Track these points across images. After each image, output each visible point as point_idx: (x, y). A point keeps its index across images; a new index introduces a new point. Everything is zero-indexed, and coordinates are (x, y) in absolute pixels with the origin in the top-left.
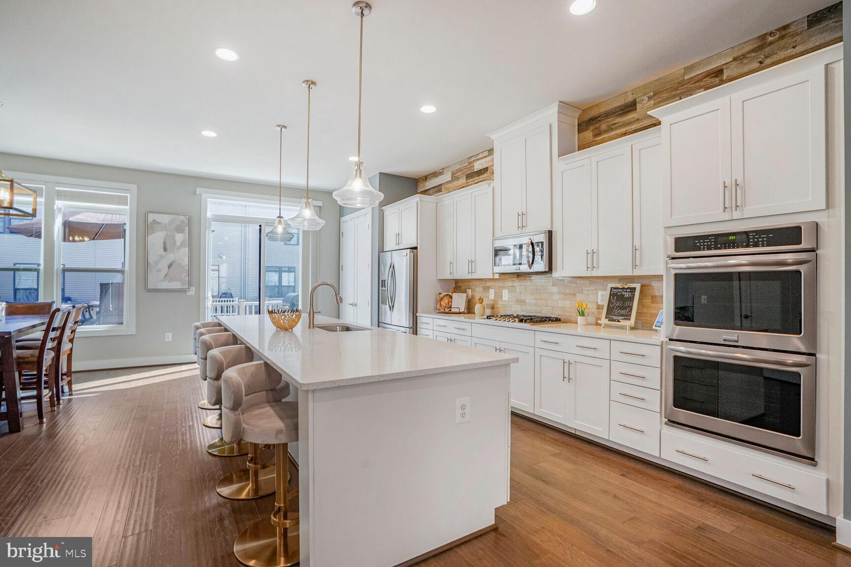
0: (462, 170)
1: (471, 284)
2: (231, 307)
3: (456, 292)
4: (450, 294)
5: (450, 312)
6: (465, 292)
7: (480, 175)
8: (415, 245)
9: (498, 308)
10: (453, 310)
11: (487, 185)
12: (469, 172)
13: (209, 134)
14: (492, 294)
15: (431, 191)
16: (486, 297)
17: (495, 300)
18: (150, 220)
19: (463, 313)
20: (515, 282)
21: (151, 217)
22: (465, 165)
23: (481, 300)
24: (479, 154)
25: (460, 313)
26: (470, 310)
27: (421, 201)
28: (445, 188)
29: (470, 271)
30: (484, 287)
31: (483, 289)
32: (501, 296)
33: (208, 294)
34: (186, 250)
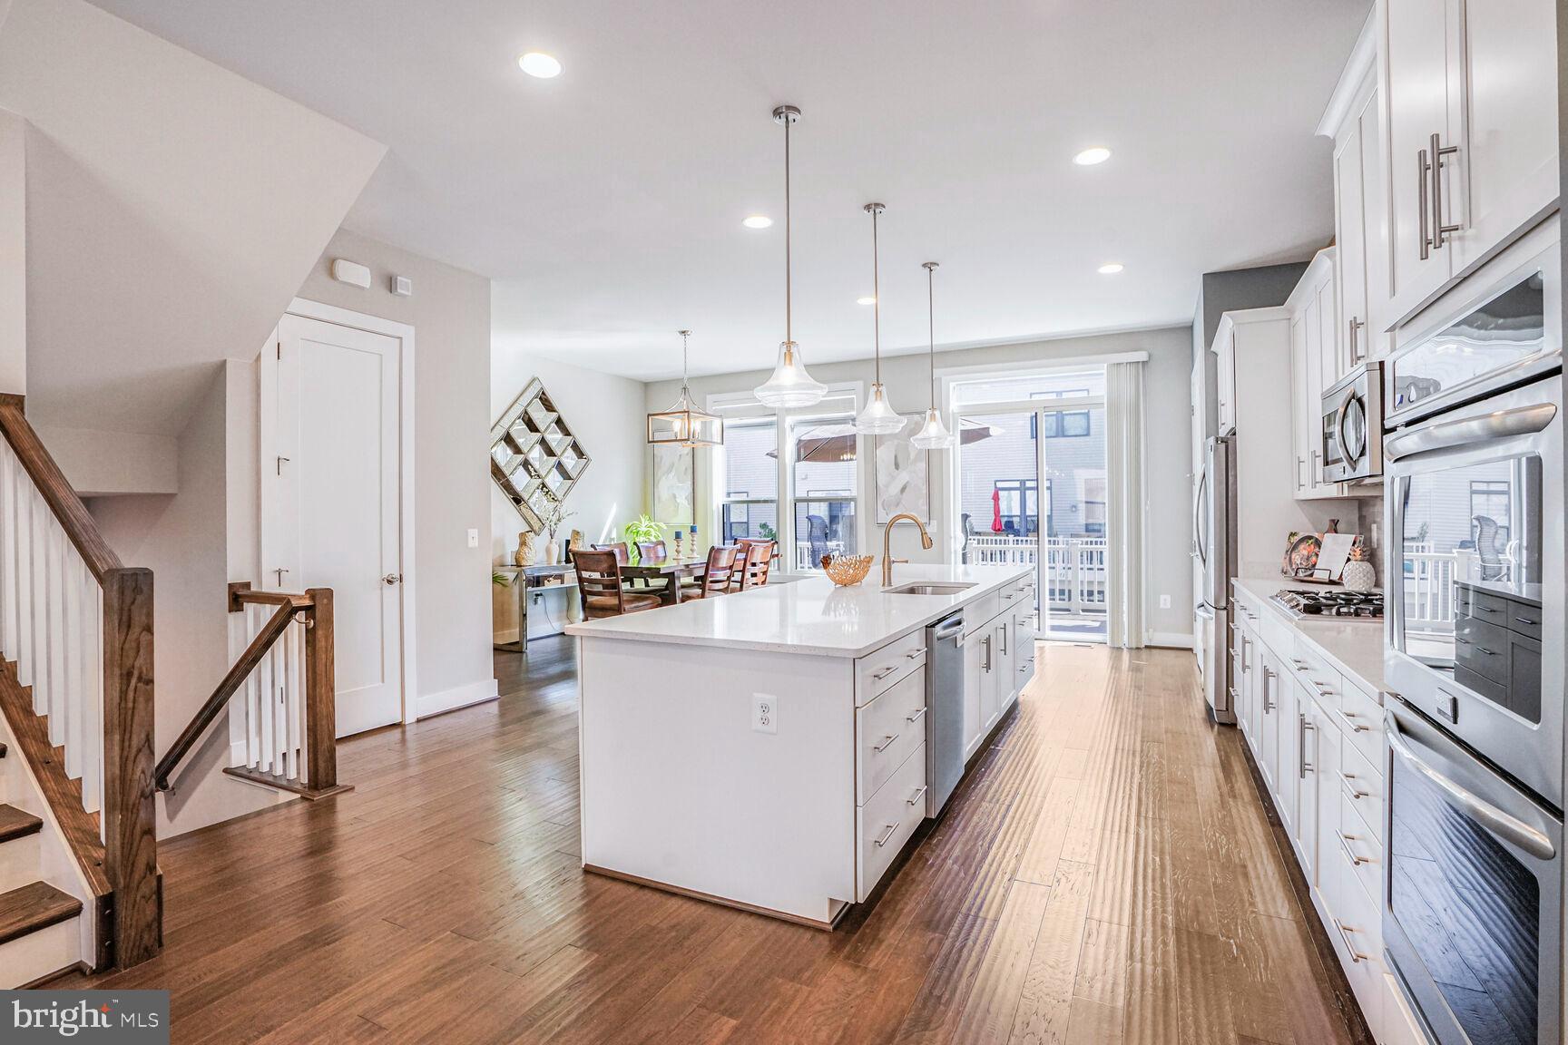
2: (998, 553)
3: (1333, 531)
4: (1318, 535)
5: (1309, 579)
8: (1232, 427)
10: (1318, 574)
11: (1328, 260)
23: (1360, 553)
27: (1238, 325)
33: (955, 531)
34: (923, 465)
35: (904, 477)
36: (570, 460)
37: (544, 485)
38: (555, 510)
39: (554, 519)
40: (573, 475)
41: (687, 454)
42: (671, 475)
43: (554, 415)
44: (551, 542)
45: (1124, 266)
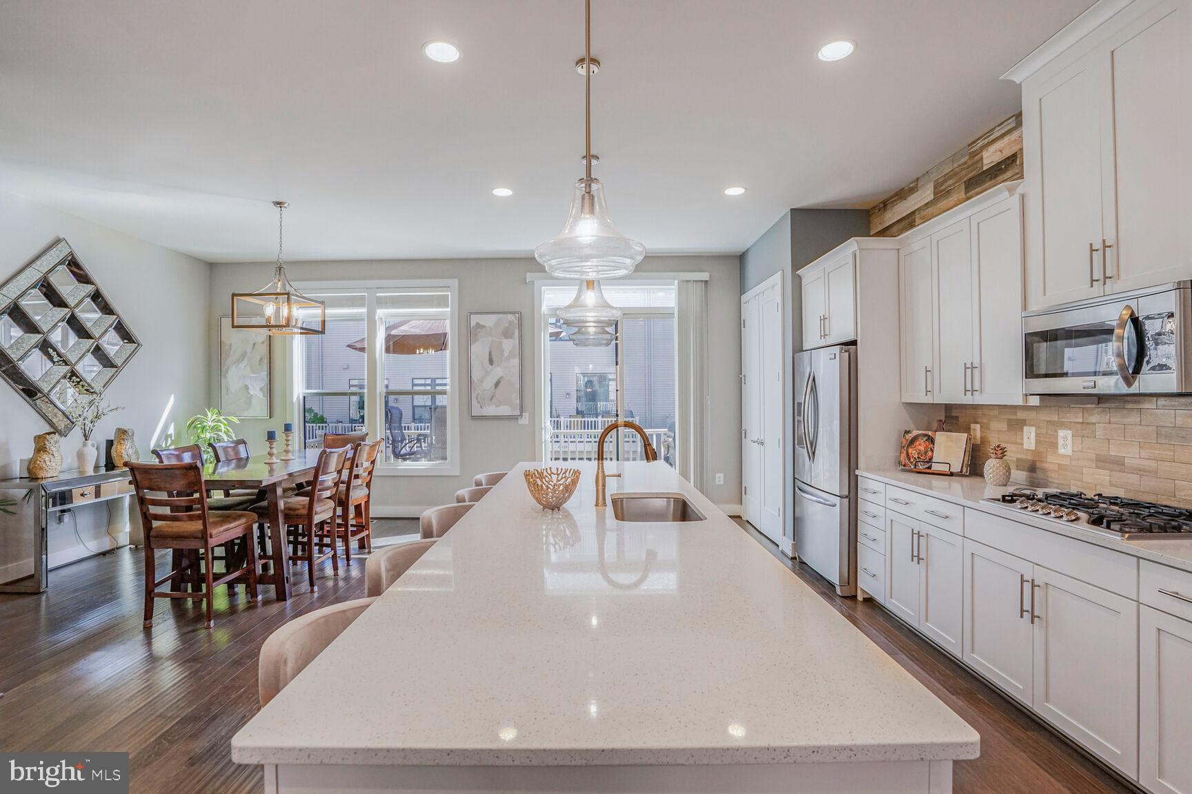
0: (955, 174)
1: (980, 412)
3: (943, 430)
4: (930, 433)
5: (928, 471)
6: (967, 429)
7: (996, 177)
8: (851, 338)
9: (1044, 470)
10: (935, 467)
11: (1007, 193)
12: (970, 175)
13: (502, 192)
14: (1029, 439)
15: (895, 229)
16: (1016, 443)
17: (1036, 452)
18: (473, 324)
19: (960, 474)
20: (1092, 415)
21: (475, 319)
22: (963, 160)
23: (1001, 452)
24: (994, 128)
25: (952, 474)
26: (974, 468)
27: (861, 249)
28: (921, 218)
29: (969, 387)
30: (1009, 420)
31: (1008, 425)
32: (1054, 445)
33: (545, 423)
34: (516, 361)
35: (498, 372)
36: (112, 344)
37: (73, 374)
38: (91, 403)
39: (90, 415)
40: (119, 362)
41: (263, 343)
42: (242, 366)
43: (89, 289)
44: (85, 445)
45: (746, 189)
